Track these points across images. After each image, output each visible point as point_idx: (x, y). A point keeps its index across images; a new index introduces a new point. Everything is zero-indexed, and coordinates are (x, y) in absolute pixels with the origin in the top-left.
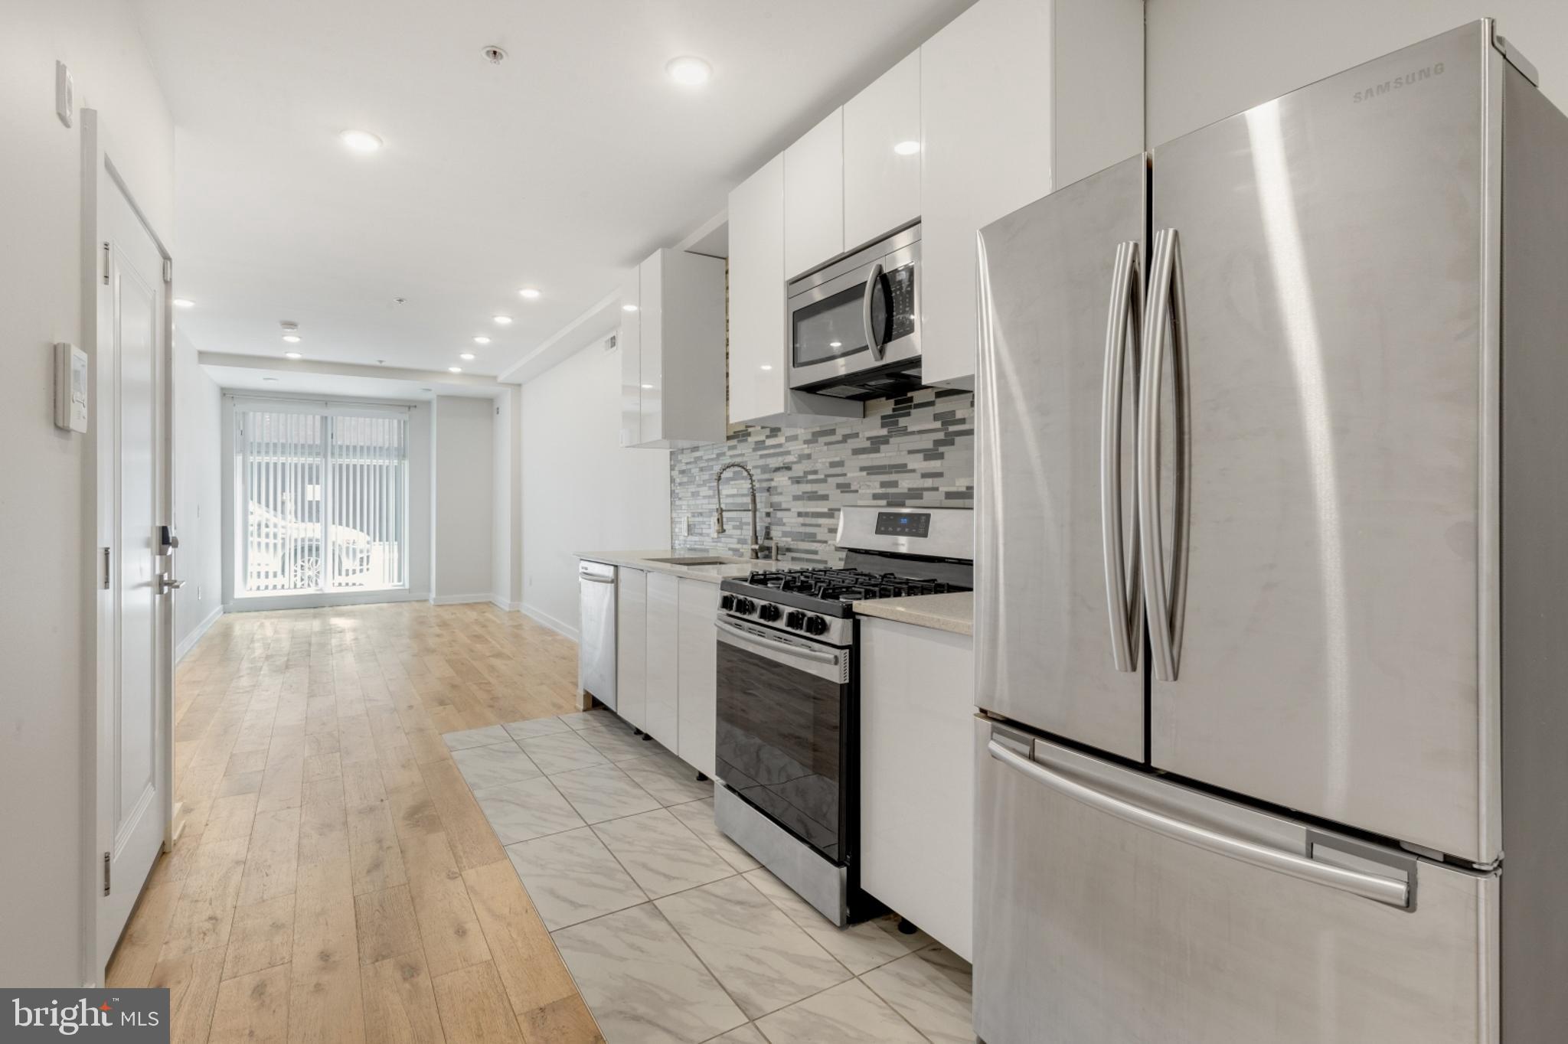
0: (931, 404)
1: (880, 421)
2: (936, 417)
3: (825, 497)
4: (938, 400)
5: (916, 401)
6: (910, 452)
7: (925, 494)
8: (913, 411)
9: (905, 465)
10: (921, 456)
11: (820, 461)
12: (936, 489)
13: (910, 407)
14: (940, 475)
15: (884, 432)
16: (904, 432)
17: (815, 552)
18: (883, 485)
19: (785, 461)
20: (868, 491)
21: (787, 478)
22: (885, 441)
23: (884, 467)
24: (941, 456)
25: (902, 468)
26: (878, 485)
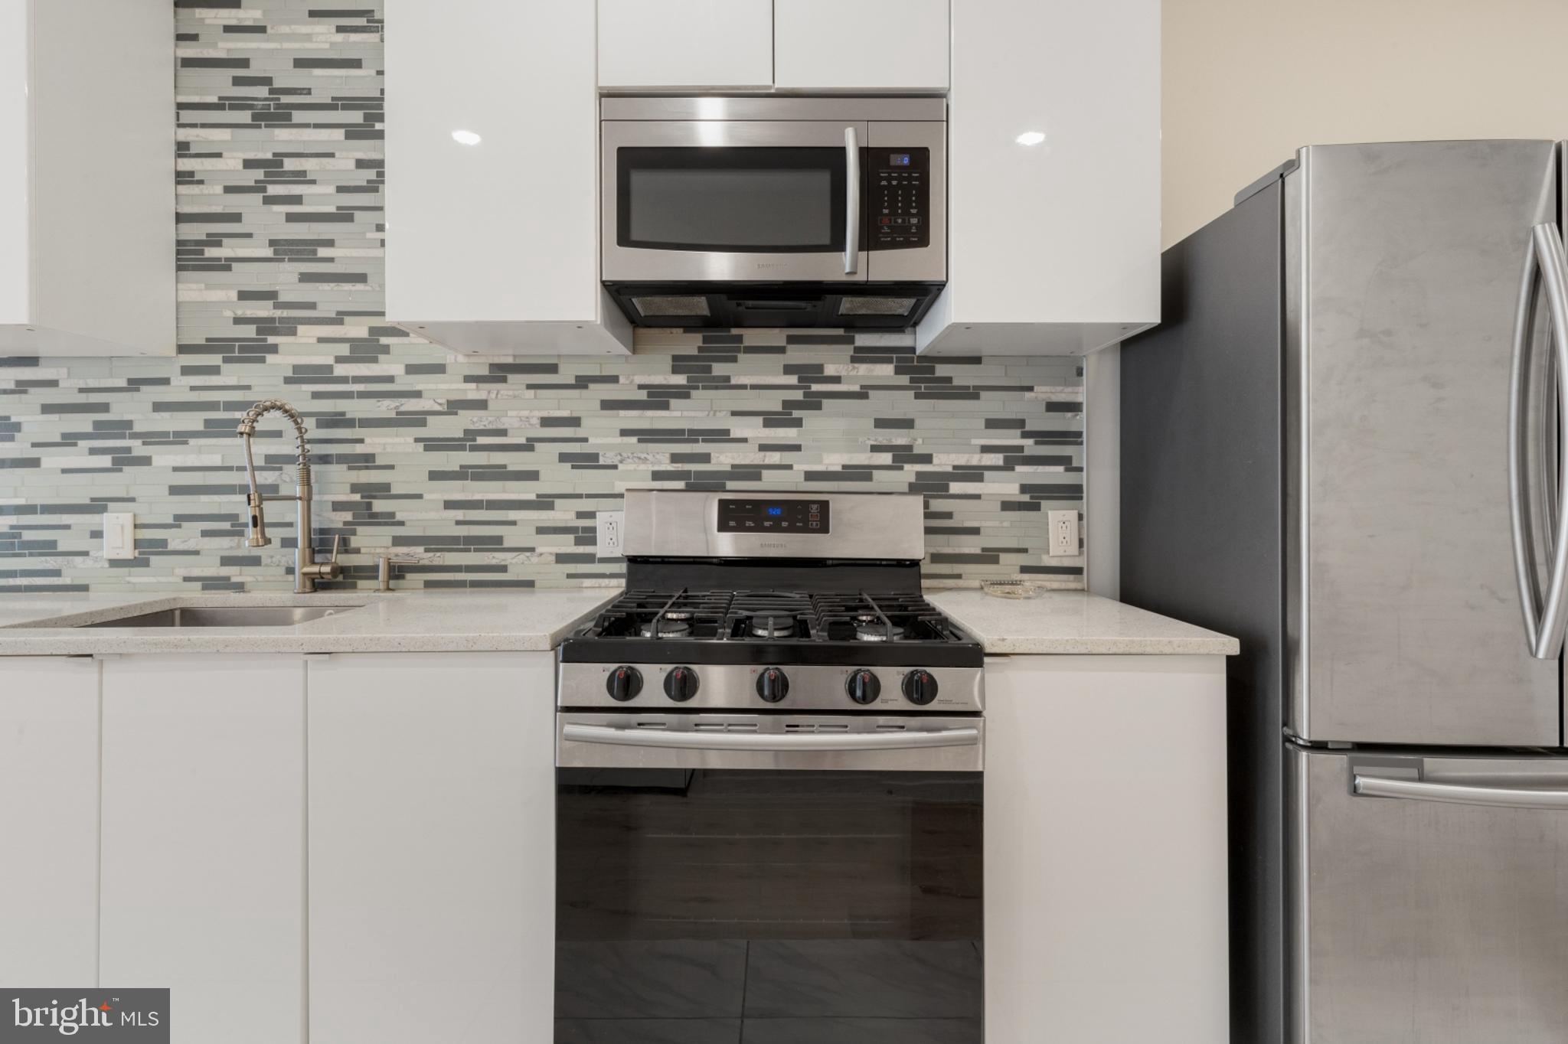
0: (781, 350)
1: (671, 363)
2: (788, 370)
3: (533, 476)
4: (790, 347)
5: (747, 342)
6: (734, 414)
7: (765, 473)
8: (741, 356)
9: (727, 432)
10: (760, 420)
11: (510, 413)
12: (789, 467)
13: (738, 350)
14: (797, 448)
15: (680, 380)
16: (724, 383)
17: (503, 569)
18: (675, 458)
19: (403, 409)
20: (642, 467)
21: (411, 440)
22: (682, 393)
23: (681, 432)
24: (798, 423)
25: (721, 436)
26: (666, 458)
